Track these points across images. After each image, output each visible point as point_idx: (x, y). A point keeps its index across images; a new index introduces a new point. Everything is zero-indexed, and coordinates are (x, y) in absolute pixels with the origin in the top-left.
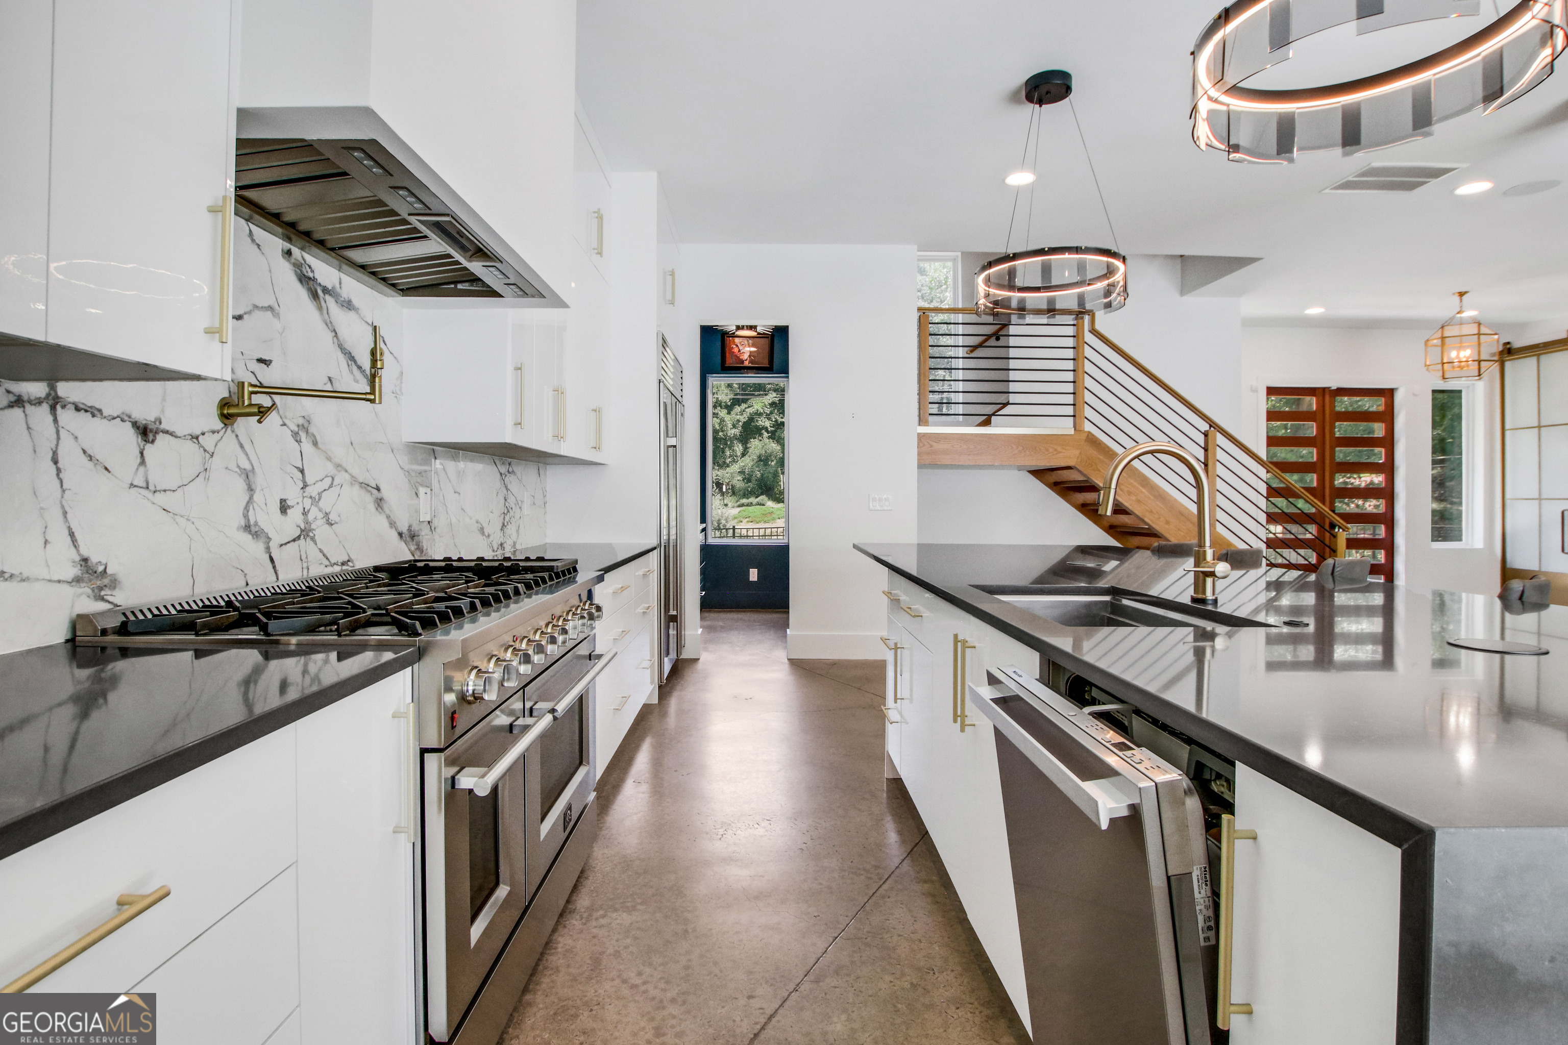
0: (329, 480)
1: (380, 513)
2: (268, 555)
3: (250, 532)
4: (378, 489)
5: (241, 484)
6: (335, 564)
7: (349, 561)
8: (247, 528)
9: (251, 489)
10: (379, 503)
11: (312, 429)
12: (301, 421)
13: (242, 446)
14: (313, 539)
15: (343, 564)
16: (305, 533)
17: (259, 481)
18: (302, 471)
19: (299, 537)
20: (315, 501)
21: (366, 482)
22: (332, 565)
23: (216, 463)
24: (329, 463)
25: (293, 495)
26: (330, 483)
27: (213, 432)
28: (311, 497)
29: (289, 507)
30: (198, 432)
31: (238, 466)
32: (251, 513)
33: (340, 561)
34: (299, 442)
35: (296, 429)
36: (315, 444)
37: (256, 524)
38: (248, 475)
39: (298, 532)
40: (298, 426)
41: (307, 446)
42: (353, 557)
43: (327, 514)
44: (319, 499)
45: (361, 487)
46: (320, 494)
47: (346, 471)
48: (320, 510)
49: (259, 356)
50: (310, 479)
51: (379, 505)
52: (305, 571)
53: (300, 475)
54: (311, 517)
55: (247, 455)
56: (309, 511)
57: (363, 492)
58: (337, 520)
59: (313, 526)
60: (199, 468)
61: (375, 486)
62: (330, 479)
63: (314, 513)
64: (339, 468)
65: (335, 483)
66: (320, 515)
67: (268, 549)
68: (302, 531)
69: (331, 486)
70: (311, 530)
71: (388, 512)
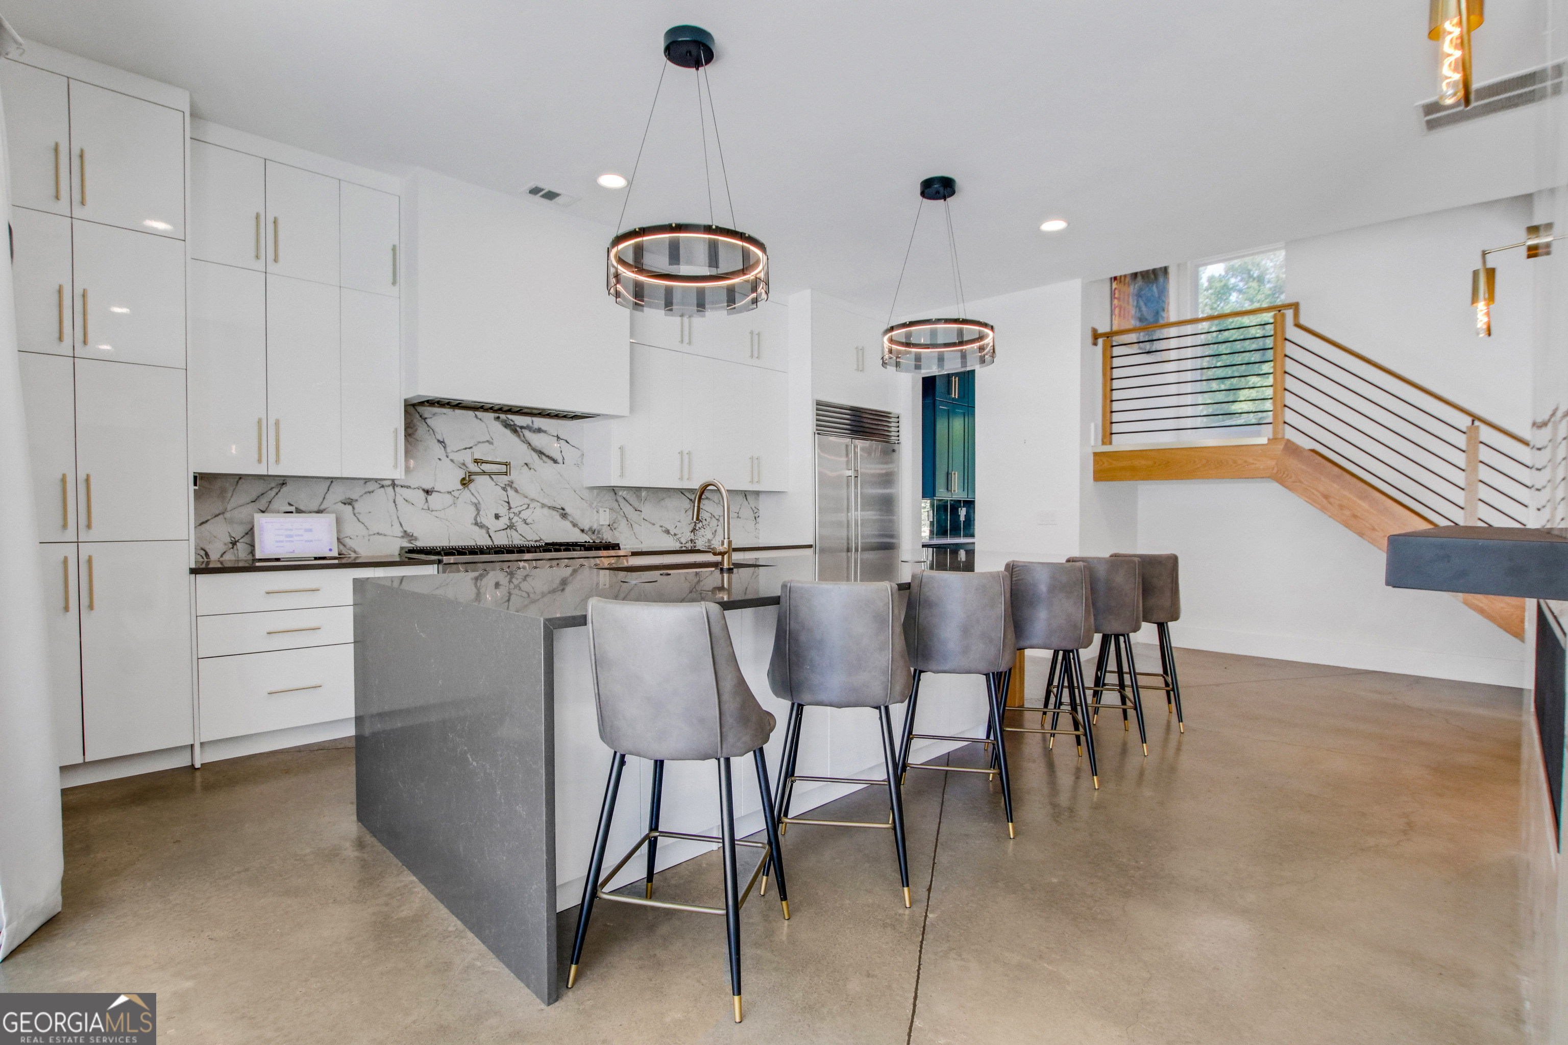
0: (526, 506)
1: (566, 521)
2: (488, 535)
3: (478, 526)
4: (563, 510)
5: (473, 509)
6: (531, 541)
7: (540, 540)
8: (476, 524)
9: (478, 510)
10: (564, 515)
11: (514, 486)
12: (507, 483)
13: (473, 494)
14: (516, 530)
15: (536, 541)
16: (511, 526)
17: (483, 507)
18: (508, 503)
19: (506, 529)
20: (517, 515)
21: (554, 507)
22: (529, 541)
23: (460, 501)
24: (526, 499)
27: (458, 490)
28: (514, 513)
29: (500, 517)
30: (451, 490)
31: (471, 502)
32: (478, 518)
33: (535, 539)
34: (506, 491)
35: (504, 486)
36: (516, 491)
37: (481, 523)
38: (477, 505)
39: (506, 526)
40: (505, 485)
41: (511, 492)
42: (543, 538)
43: (525, 520)
44: (520, 514)
45: (550, 509)
46: (520, 512)
47: (538, 502)
48: (520, 518)
50: (513, 506)
51: (564, 517)
52: (511, 542)
53: (507, 504)
54: (514, 521)
55: (475, 497)
56: (513, 518)
57: (551, 511)
58: (532, 522)
59: (515, 525)
60: (452, 503)
61: (561, 509)
63: (516, 519)
64: (533, 501)
65: (530, 507)
66: (520, 520)
67: (488, 533)
68: (508, 526)
69: (528, 508)
71: (572, 520)
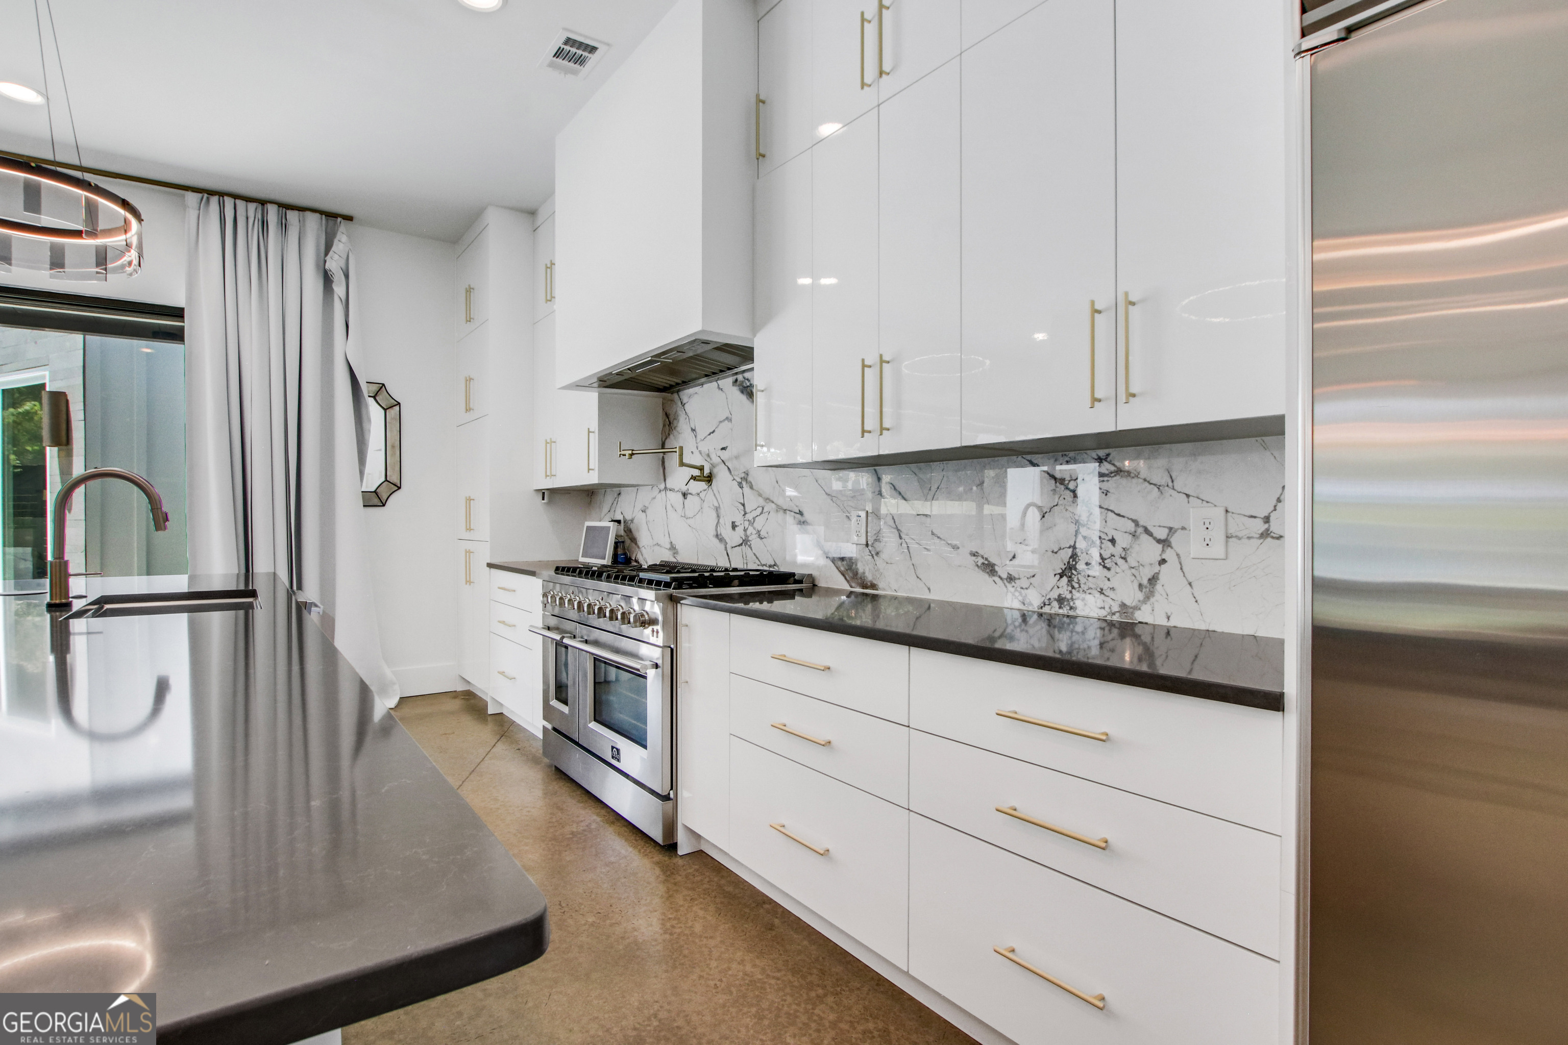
0: (760, 510)
2: (726, 552)
3: (718, 538)
4: (801, 513)
5: (715, 514)
6: (764, 565)
7: (774, 565)
8: (717, 536)
9: (718, 516)
10: (802, 525)
11: (750, 479)
12: (743, 475)
13: (715, 495)
14: (750, 546)
15: (770, 566)
16: (745, 542)
17: (722, 512)
18: (743, 505)
19: (741, 545)
20: (751, 523)
21: (790, 509)
23: (705, 505)
24: (760, 498)
25: (739, 519)
26: (761, 511)
27: (704, 490)
28: (749, 520)
29: (736, 526)
30: (699, 492)
32: (718, 529)
33: (768, 564)
34: (742, 487)
35: (740, 480)
36: (751, 487)
37: (721, 535)
38: (717, 509)
39: (741, 542)
40: (741, 478)
41: (746, 489)
42: (778, 563)
43: (759, 532)
44: (754, 522)
45: (785, 512)
46: (754, 519)
47: (773, 502)
48: (754, 529)
49: (721, 447)
50: (748, 510)
51: (802, 527)
52: (745, 565)
53: (742, 507)
54: (748, 532)
55: (717, 499)
56: (747, 529)
57: (787, 516)
58: (766, 536)
59: (750, 539)
60: (700, 508)
61: (798, 512)
62: (761, 508)
63: (750, 530)
64: (768, 501)
65: (764, 511)
66: (754, 532)
67: (726, 548)
68: (743, 541)
69: (762, 513)
70: (749, 541)
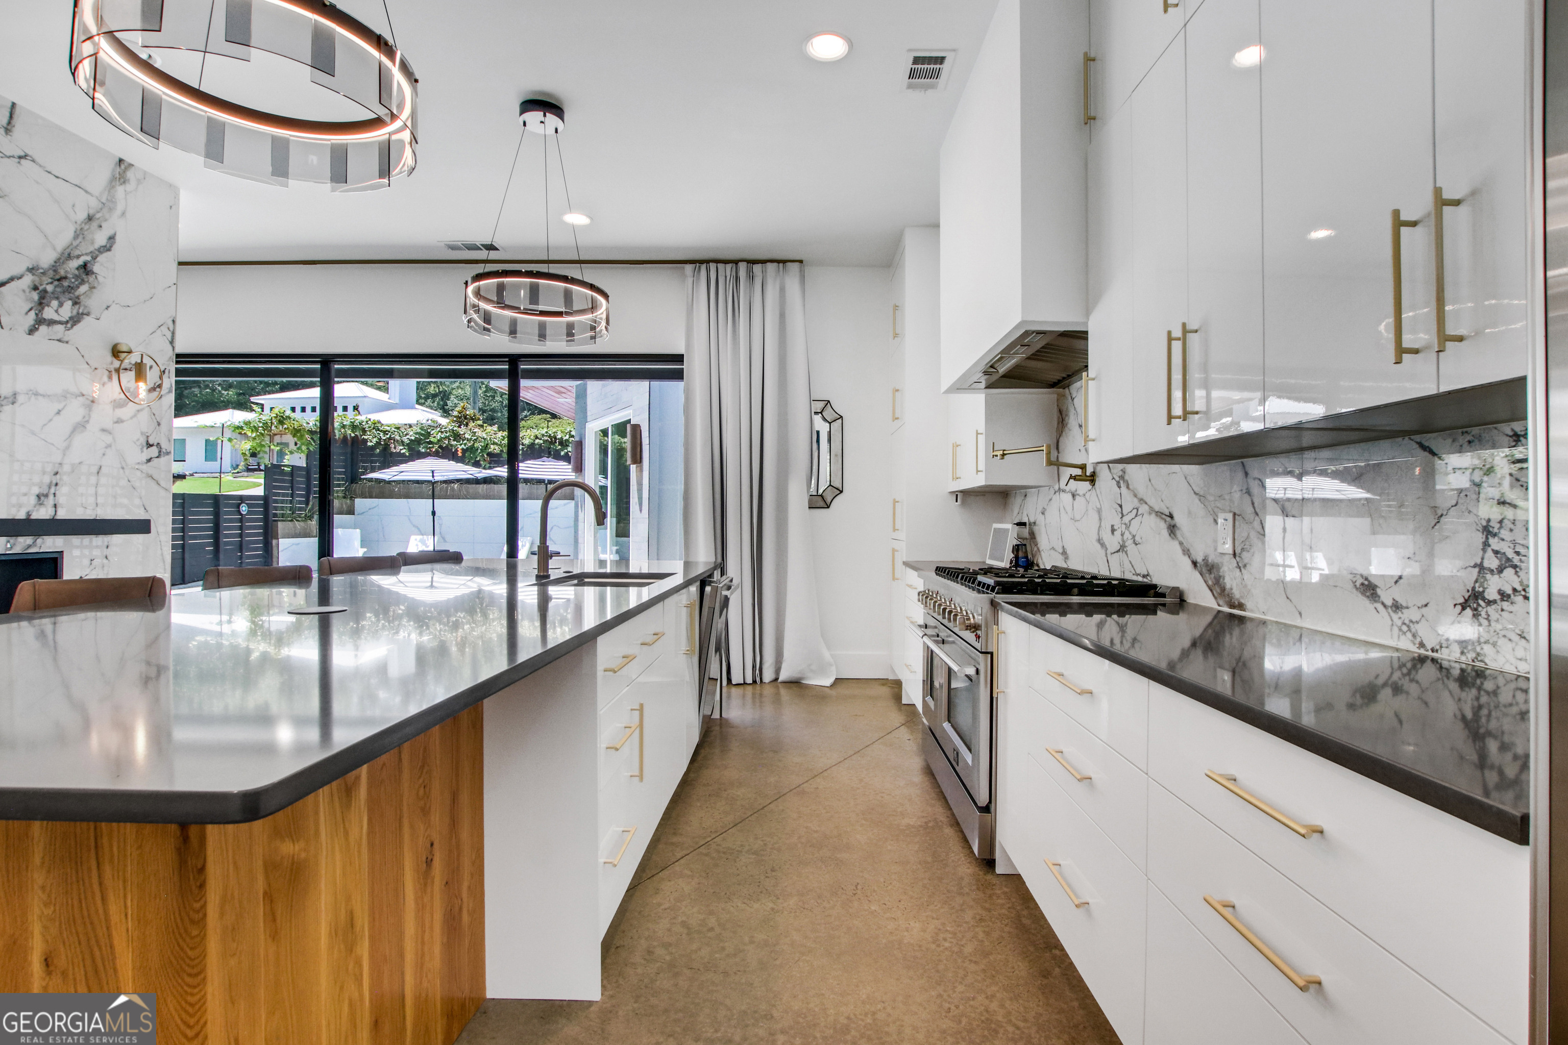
1: (1173, 539)
2: (1106, 557)
3: (1101, 542)
4: (1171, 516)
5: (1097, 518)
7: (1147, 575)
9: (1100, 520)
10: (1172, 529)
11: (1126, 477)
12: (1120, 474)
13: (1097, 495)
14: (1126, 553)
15: (1144, 576)
16: (1122, 548)
17: (1104, 514)
18: (1121, 506)
19: (1119, 551)
20: (1128, 527)
21: (1163, 511)
22: (1138, 575)
23: (1090, 506)
24: (1135, 498)
26: (1135, 513)
27: (1089, 491)
28: (1125, 524)
29: (1115, 530)
31: (1097, 508)
32: (1100, 532)
33: (1142, 573)
34: (1119, 487)
35: (1118, 480)
36: (1128, 487)
37: (1102, 539)
38: (1099, 511)
39: (1119, 547)
40: (1119, 478)
41: (1123, 489)
42: (1151, 574)
43: (1134, 536)
44: (1130, 526)
45: (1157, 515)
46: (1130, 521)
47: (1146, 503)
48: (1130, 533)
50: (1125, 512)
51: (1172, 532)
53: (1120, 509)
54: (1125, 537)
55: (1100, 501)
56: (1124, 533)
57: (1158, 520)
58: (1140, 541)
59: (1126, 544)
60: (1085, 510)
61: (1169, 514)
62: (1136, 510)
63: (1127, 535)
64: (1141, 501)
65: (1139, 513)
66: (1130, 537)
67: (1107, 553)
68: (1121, 546)
69: (1136, 516)
70: (1126, 547)
71: (1181, 539)
